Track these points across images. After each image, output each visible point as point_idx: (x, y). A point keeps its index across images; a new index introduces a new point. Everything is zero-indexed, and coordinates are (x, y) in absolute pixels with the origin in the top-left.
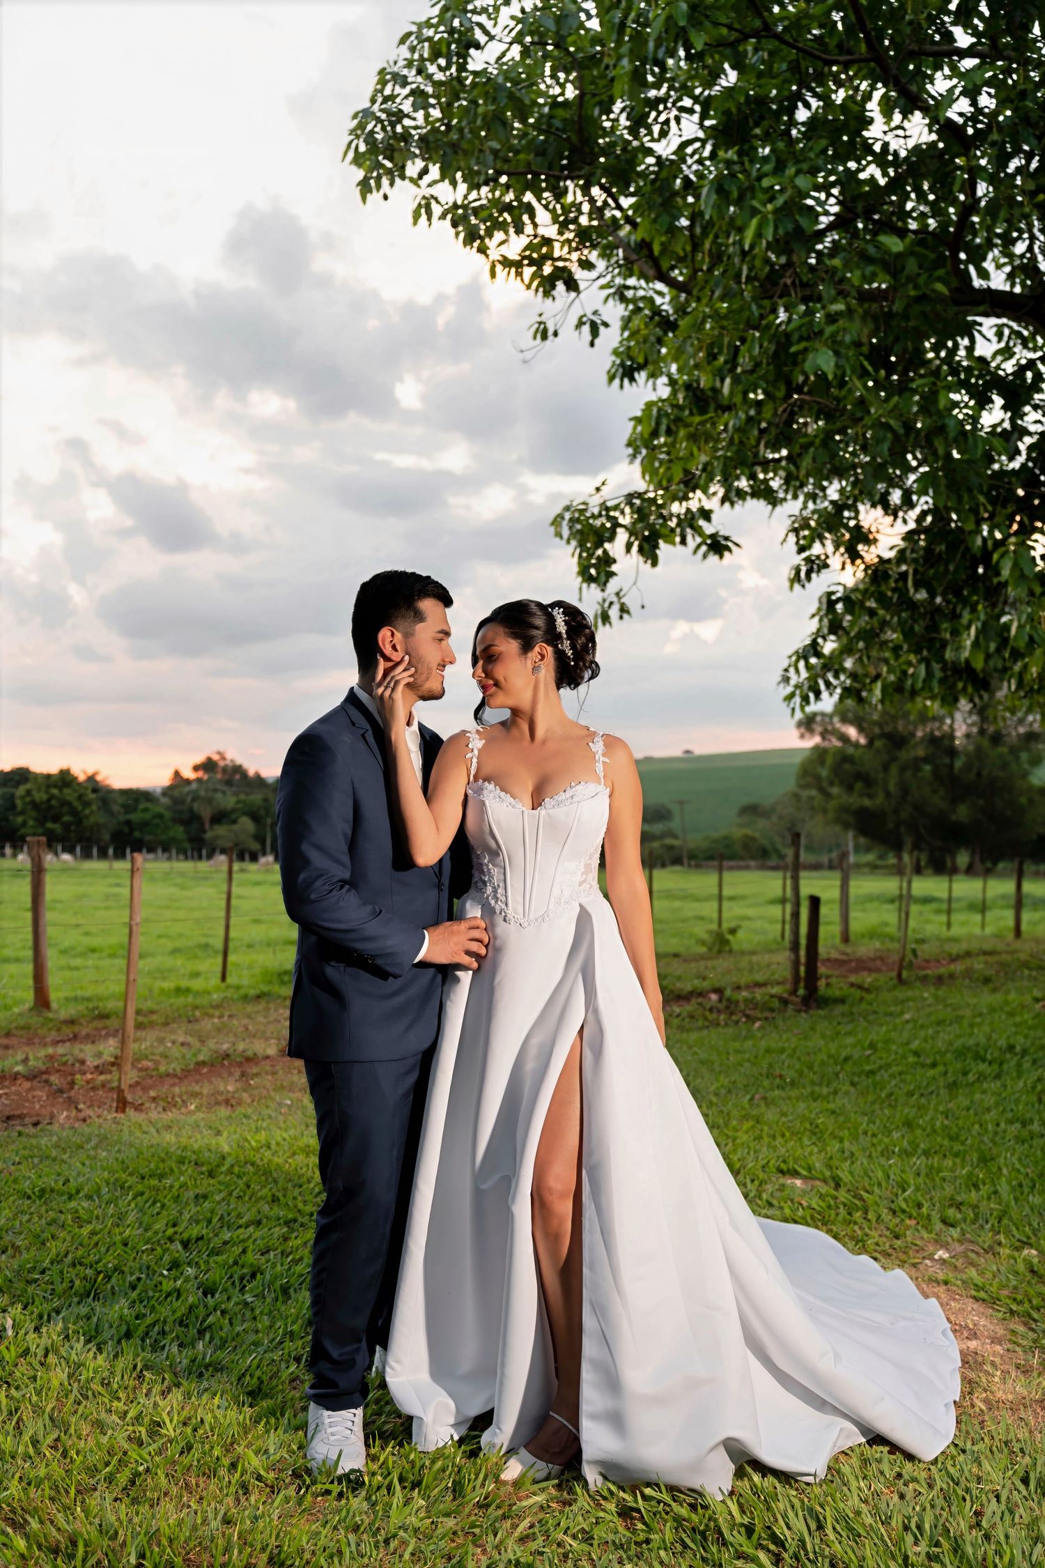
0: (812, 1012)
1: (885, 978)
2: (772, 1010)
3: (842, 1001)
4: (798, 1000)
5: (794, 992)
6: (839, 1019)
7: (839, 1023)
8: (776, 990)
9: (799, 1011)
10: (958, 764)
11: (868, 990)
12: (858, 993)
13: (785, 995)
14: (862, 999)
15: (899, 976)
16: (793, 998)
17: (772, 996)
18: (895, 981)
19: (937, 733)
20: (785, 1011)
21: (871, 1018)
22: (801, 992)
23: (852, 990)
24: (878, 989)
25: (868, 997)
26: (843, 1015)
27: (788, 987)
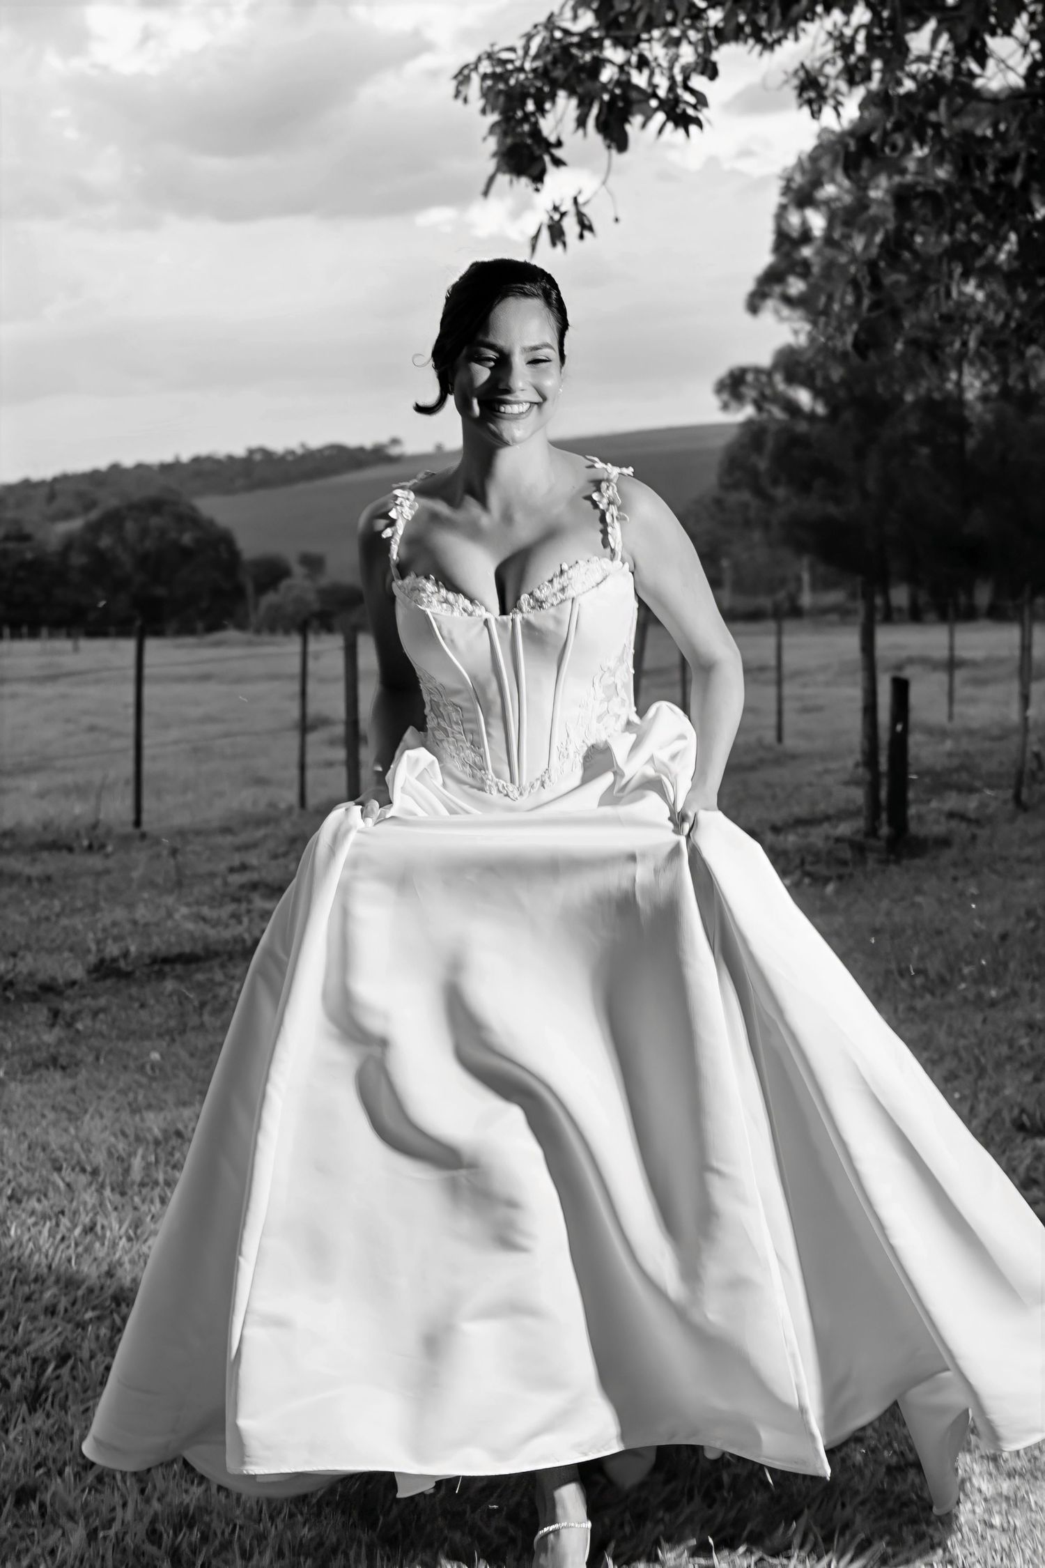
0: (905, 862)
1: (994, 799)
2: (844, 863)
3: (944, 842)
4: (882, 844)
5: (872, 832)
6: (952, 872)
7: (955, 879)
8: (844, 829)
9: (886, 862)
10: (971, 443)
11: (977, 822)
12: (962, 829)
13: (859, 838)
14: (974, 837)
15: (1017, 797)
16: (872, 842)
17: (838, 840)
18: (1011, 806)
19: (937, 396)
20: (864, 861)
21: (1000, 866)
22: (885, 830)
23: (954, 824)
24: (990, 820)
25: (983, 833)
26: (955, 864)
27: (860, 823)
